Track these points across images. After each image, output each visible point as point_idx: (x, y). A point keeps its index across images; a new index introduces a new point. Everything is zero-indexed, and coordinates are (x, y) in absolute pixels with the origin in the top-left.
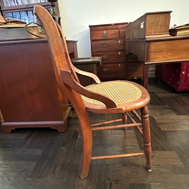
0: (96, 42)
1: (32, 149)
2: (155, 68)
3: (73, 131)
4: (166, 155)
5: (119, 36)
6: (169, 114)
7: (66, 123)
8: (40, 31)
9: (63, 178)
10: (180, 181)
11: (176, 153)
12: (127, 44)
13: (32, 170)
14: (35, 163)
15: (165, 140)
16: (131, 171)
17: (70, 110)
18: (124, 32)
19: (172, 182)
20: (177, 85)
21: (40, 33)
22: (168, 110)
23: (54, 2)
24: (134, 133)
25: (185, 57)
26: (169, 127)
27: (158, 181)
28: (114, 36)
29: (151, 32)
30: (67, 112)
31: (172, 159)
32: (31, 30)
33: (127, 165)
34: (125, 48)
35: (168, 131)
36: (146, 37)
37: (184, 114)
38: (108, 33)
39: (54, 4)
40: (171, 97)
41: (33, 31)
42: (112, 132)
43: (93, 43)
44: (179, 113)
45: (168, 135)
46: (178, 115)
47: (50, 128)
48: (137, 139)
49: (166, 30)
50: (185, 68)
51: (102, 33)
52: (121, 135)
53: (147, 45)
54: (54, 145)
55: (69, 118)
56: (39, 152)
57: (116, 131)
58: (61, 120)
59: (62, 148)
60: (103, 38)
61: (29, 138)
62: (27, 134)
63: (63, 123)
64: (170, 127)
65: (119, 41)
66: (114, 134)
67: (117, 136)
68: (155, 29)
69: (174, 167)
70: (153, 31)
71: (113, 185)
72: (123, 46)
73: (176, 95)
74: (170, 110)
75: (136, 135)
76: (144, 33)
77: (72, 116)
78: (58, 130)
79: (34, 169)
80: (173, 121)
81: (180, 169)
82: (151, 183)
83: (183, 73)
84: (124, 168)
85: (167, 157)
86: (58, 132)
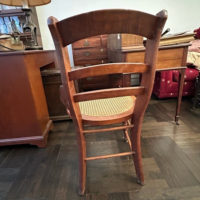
0: (77, 50)
1: (9, 168)
2: (139, 76)
3: (54, 145)
4: (145, 162)
5: (101, 44)
6: (151, 122)
7: (47, 138)
8: (13, 43)
9: (41, 196)
10: (156, 186)
11: (154, 160)
12: (109, 52)
13: (8, 191)
14: (11, 184)
15: (145, 148)
16: (111, 181)
17: (51, 123)
18: (106, 40)
19: (149, 187)
20: (159, 92)
21: (13, 45)
22: (149, 118)
23: (28, 12)
24: (116, 143)
25: (160, 67)
26: (149, 134)
27: (135, 188)
28: (96, 45)
29: (127, 43)
30: (48, 125)
31: (149, 165)
32: (2, 42)
33: (107, 176)
34: (107, 56)
35: (148, 138)
36: (122, 48)
37: (164, 121)
38: (89, 42)
39: (28, 14)
40: (153, 105)
41: (4, 43)
42: (94, 143)
43: (75, 52)
44: (159, 120)
45: (148, 142)
46: (158, 122)
47: (29, 144)
48: (118, 148)
49: (141, 41)
50: (164, 75)
51: (84, 42)
52: (103, 145)
53: (123, 56)
54: (34, 162)
55: (50, 132)
56: (16, 171)
57: (98, 142)
58: (41, 135)
59: (42, 165)
60: (84, 47)
61: (6, 157)
62: (4, 152)
63: (43, 138)
64: (151, 134)
65: (102, 50)
66: (96, 146)
67: (99, 147)
68: (130, 41)
69: (152, 173)
70: (129, 42)
71: (92, 197)
72: (106, 55)
73: (158, 102)
74: (151, 117)
75: (118, 145)
76: (121, 44)
77: (54, 129)
78: (37, 145)
79: (10, 190)
80: (154, 128)
81: (156, 174)
82: (129, 191)
83: (163, 80)
84: (105, 179)
85: (146, 164)
86: (38, 147)
